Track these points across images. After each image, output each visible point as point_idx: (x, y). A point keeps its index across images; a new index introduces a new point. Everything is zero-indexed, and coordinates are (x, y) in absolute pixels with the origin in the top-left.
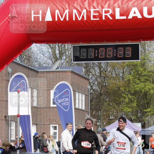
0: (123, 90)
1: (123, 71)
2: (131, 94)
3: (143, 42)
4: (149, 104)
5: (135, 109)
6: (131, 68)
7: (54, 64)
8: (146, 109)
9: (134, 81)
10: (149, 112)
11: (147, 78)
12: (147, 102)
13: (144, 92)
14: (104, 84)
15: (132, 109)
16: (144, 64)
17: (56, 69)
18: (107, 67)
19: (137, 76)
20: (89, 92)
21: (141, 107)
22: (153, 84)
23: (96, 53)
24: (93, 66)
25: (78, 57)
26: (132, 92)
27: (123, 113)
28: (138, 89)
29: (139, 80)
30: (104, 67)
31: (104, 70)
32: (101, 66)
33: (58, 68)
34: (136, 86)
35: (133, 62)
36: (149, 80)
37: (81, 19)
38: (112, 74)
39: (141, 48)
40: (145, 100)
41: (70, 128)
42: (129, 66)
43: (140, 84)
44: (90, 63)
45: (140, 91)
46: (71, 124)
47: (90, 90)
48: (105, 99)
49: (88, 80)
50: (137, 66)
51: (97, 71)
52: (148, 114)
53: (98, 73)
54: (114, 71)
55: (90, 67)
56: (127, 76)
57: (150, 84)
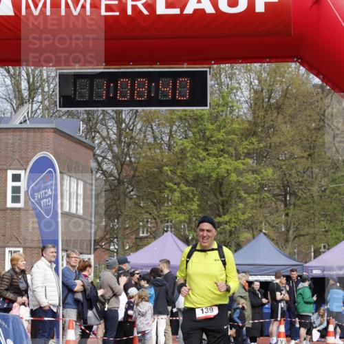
0: (169, 173)
1: (171, 131)
2: (187, 183)
3: (215, 66)
4: (227, 206)
5: (195, 216)
6: (189, 124)
7: (15, 112)
8: (220, 216)
9: (194, 153)
10: (226, 224)
11: (222, 147)
12: (223, 201)
13: (217, 179)
14: (128, 159)
15: (187, 215)
16: (217, 116)
17: (21, 123)
18: (135, 119)
19: (201, 142)
20: (94, 177)
21: (209, 212)
22: (236, 161)
23: (112, 90)
24: (103, 119)
25: (70, 97)
26: (190, 177)
27: (169, 224)
28: (202, 171)
29: (207, 150)
30: (127, 120)
31: (127, 126)
32: (122, 118)
33: (25, 121)
34: (199, 163)
35: (193, 111)
36: (227, 152)
38: (145, 136)
39: (211, 80)
40: (218, 195)
41: (51, 254)
42: (185, 119)
43: (208, 159)
44: (98, 111)
45: (207, 175)
46: (54, 247)
47: (97, 172)
48: (130, 192)
49: (92, 148)
50: (202, 119)
51: (111, 130)
52: (224, 229)
53: (115, 134)
54: (149, 129)
55: (97, 120)
56: (180, 141)
57: (230, 161)
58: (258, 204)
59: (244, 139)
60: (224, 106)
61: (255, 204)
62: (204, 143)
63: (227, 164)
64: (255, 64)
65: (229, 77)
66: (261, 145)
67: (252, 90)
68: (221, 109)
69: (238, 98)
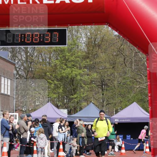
0: (49, 75)
1: (50, 57)
2: (58, 80)
3: (70, 27)
4: (75, 91)
5: (61, 95)
6: (58, 53)
8: (73, 95)
9: (61, 66)
10: (75, 99)
11: (73, 64)
12: (74, 88)
13: (71, 78)
14: (31, 69)
15: (57, 95)
16: (71, 50)
18: (34, 51)
19: (64, 61)
20: (15, 77)
21: (67, 93)
22: (80, 70)
23: (23, 38)
24: (19, 51)
25: (4, 41)
26: (59, 77)
27: (49, 99)
28: (64, 75)
29: (66, 65)
30: (30, 52)
31: (30, 55)
32: (28, 51)
34: (63, 71)
35: (60, 47)
36: (76, 66)
37: (8, 3)
38: (38, 59)
40: (72, 86)
42: (56, 51)
43: (67, 69)
44: (17, 47)
45: (67, 76)
47: (16, 75)
49: (14, 64)
50: (64, 51)
51: (23, 56)
52: (74, 101)
53: (24, 58)
54: (40, 56)
55: (16, 52)
56: (54, 61)
57: (77, 70)
58: (90, 90)
59: (83, 60)
60: (74, 45)
61: (88, 90)
62: (65, 62)
63: (76, 71)
64: (88, 26)
65: (77, 32)
66: (91, 63)
67: (87, 38)
68: (73, 46)
69: (80, 41)
